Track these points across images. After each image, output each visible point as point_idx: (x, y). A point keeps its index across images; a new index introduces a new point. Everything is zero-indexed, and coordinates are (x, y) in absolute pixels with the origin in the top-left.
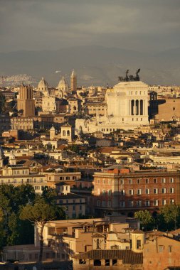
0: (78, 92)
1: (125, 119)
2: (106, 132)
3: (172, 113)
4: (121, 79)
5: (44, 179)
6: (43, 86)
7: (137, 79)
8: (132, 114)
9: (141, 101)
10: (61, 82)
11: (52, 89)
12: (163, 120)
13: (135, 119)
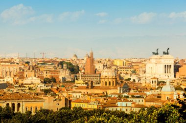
1: (161, 75)
7: (168, 54)
8: (165, 73)
9: (170, 66)
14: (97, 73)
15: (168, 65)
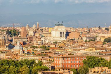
0: (39, 29)
1: (58, 38)
2: (51, 42)
3: (73, 36)
4: (56, 25)
5: (38, 58)
6: (28, 27)
7: (62, 25)
8: (60, 37)
9: (63, 32)
10: (34, 26)
11: (31, 28)
12: (70, 39)
13: (61, 38)
14: (28, 36)
15: (62, 32)
